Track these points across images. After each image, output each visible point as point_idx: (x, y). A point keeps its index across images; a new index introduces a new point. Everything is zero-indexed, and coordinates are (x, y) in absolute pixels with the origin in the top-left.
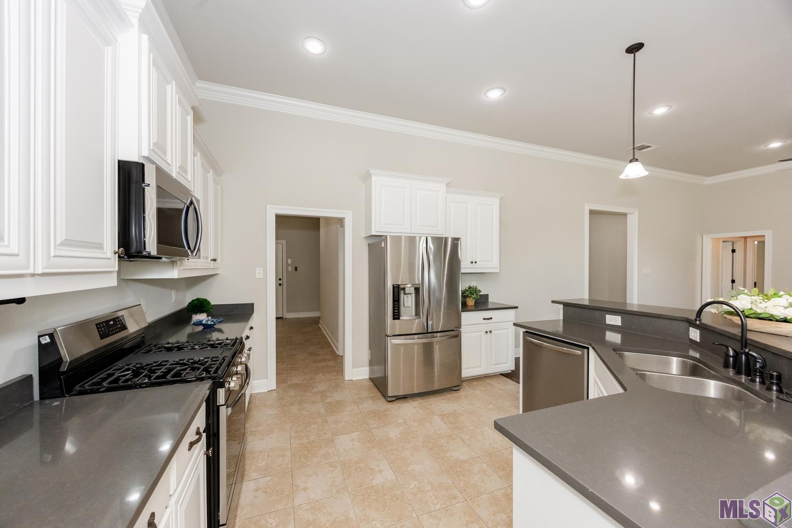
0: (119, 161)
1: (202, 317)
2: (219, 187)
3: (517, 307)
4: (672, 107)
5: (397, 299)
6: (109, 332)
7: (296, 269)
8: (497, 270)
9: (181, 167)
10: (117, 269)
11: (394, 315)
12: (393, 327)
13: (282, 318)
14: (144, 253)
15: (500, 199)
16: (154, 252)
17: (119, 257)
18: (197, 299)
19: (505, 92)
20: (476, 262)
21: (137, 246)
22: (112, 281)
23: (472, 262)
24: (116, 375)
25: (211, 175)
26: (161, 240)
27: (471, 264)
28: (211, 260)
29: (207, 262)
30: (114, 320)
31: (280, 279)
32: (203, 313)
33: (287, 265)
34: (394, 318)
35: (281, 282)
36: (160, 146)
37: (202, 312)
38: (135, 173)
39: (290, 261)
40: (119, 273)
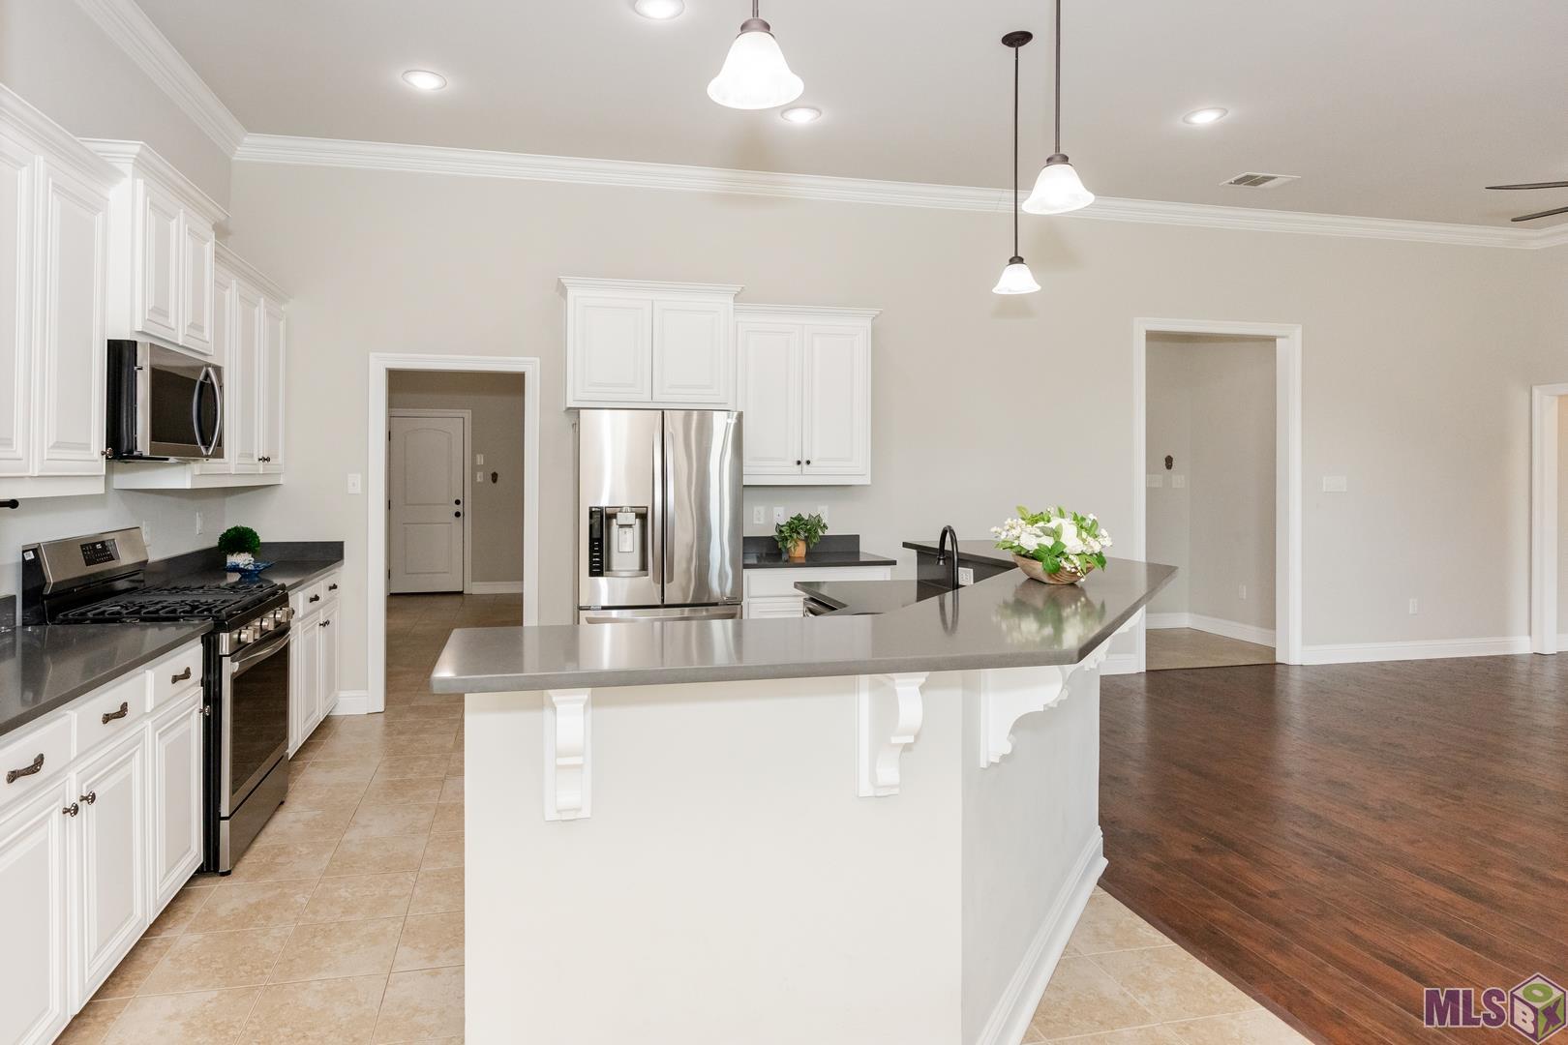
0: (109, 341)
1: (242, 559)
2: (282, 324)
3: (894, 563)
4: (1227, 112)
5: (599, 536)
6: (96, 558)
7: (495, 477)
8: (867, 481)
9: (193, 326)
10: (104, 473)
11: (591, 568)
12: (595, 592)
13: (461, 593)
14: (135, 453)
15: (872, 320)
16: (147, 453)
17: (107, 458)
18: (236, 528)
19: (820, 113)
20: (808, 462)
21: (128, 446)
22: (98, 488)
23: (799, 463)
24: (102, 610)
25: (260, 312)
26: (156, 436)
27: (797, 468)
28: (260, 460)
29: (250, 462)
30: (103, 543)
31: (458, 502)
32: (244, 552)
33: (475, 468)
34: (592, 574)
35: (459, 508)
36: (160, 311)
37: (242, 550)
38: (126, 354)
39: (480, 460)
40: (107, 478)
